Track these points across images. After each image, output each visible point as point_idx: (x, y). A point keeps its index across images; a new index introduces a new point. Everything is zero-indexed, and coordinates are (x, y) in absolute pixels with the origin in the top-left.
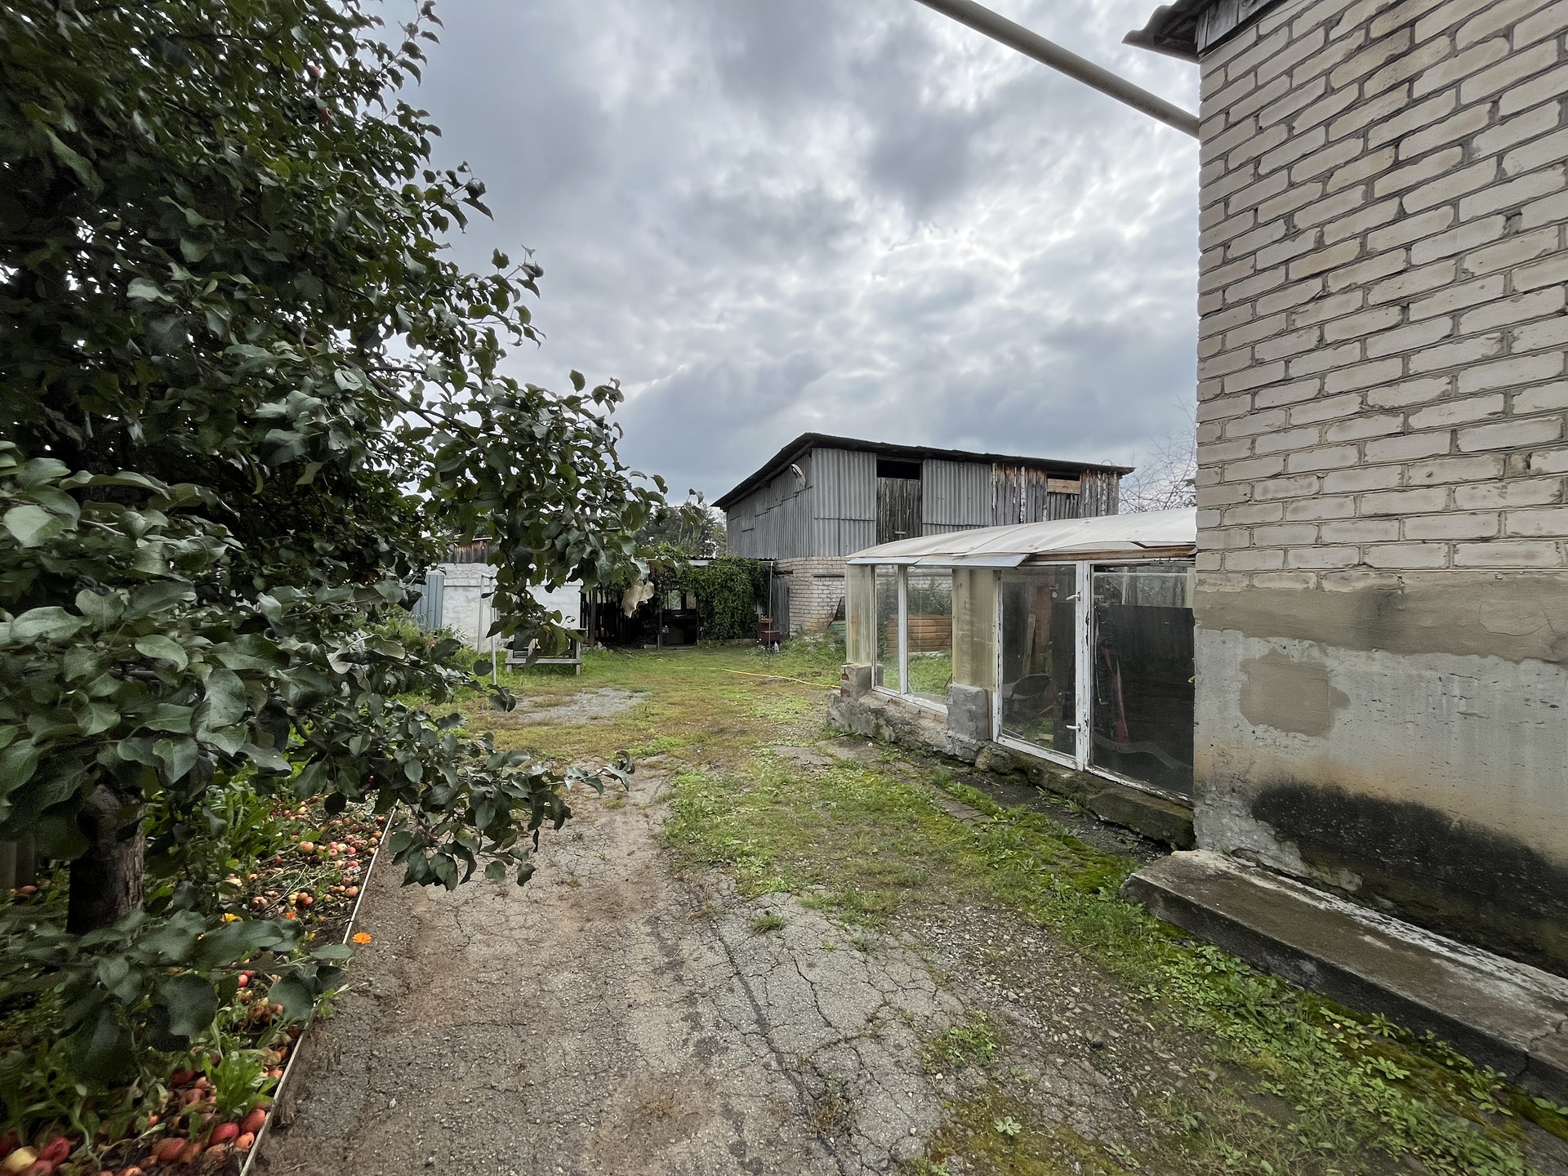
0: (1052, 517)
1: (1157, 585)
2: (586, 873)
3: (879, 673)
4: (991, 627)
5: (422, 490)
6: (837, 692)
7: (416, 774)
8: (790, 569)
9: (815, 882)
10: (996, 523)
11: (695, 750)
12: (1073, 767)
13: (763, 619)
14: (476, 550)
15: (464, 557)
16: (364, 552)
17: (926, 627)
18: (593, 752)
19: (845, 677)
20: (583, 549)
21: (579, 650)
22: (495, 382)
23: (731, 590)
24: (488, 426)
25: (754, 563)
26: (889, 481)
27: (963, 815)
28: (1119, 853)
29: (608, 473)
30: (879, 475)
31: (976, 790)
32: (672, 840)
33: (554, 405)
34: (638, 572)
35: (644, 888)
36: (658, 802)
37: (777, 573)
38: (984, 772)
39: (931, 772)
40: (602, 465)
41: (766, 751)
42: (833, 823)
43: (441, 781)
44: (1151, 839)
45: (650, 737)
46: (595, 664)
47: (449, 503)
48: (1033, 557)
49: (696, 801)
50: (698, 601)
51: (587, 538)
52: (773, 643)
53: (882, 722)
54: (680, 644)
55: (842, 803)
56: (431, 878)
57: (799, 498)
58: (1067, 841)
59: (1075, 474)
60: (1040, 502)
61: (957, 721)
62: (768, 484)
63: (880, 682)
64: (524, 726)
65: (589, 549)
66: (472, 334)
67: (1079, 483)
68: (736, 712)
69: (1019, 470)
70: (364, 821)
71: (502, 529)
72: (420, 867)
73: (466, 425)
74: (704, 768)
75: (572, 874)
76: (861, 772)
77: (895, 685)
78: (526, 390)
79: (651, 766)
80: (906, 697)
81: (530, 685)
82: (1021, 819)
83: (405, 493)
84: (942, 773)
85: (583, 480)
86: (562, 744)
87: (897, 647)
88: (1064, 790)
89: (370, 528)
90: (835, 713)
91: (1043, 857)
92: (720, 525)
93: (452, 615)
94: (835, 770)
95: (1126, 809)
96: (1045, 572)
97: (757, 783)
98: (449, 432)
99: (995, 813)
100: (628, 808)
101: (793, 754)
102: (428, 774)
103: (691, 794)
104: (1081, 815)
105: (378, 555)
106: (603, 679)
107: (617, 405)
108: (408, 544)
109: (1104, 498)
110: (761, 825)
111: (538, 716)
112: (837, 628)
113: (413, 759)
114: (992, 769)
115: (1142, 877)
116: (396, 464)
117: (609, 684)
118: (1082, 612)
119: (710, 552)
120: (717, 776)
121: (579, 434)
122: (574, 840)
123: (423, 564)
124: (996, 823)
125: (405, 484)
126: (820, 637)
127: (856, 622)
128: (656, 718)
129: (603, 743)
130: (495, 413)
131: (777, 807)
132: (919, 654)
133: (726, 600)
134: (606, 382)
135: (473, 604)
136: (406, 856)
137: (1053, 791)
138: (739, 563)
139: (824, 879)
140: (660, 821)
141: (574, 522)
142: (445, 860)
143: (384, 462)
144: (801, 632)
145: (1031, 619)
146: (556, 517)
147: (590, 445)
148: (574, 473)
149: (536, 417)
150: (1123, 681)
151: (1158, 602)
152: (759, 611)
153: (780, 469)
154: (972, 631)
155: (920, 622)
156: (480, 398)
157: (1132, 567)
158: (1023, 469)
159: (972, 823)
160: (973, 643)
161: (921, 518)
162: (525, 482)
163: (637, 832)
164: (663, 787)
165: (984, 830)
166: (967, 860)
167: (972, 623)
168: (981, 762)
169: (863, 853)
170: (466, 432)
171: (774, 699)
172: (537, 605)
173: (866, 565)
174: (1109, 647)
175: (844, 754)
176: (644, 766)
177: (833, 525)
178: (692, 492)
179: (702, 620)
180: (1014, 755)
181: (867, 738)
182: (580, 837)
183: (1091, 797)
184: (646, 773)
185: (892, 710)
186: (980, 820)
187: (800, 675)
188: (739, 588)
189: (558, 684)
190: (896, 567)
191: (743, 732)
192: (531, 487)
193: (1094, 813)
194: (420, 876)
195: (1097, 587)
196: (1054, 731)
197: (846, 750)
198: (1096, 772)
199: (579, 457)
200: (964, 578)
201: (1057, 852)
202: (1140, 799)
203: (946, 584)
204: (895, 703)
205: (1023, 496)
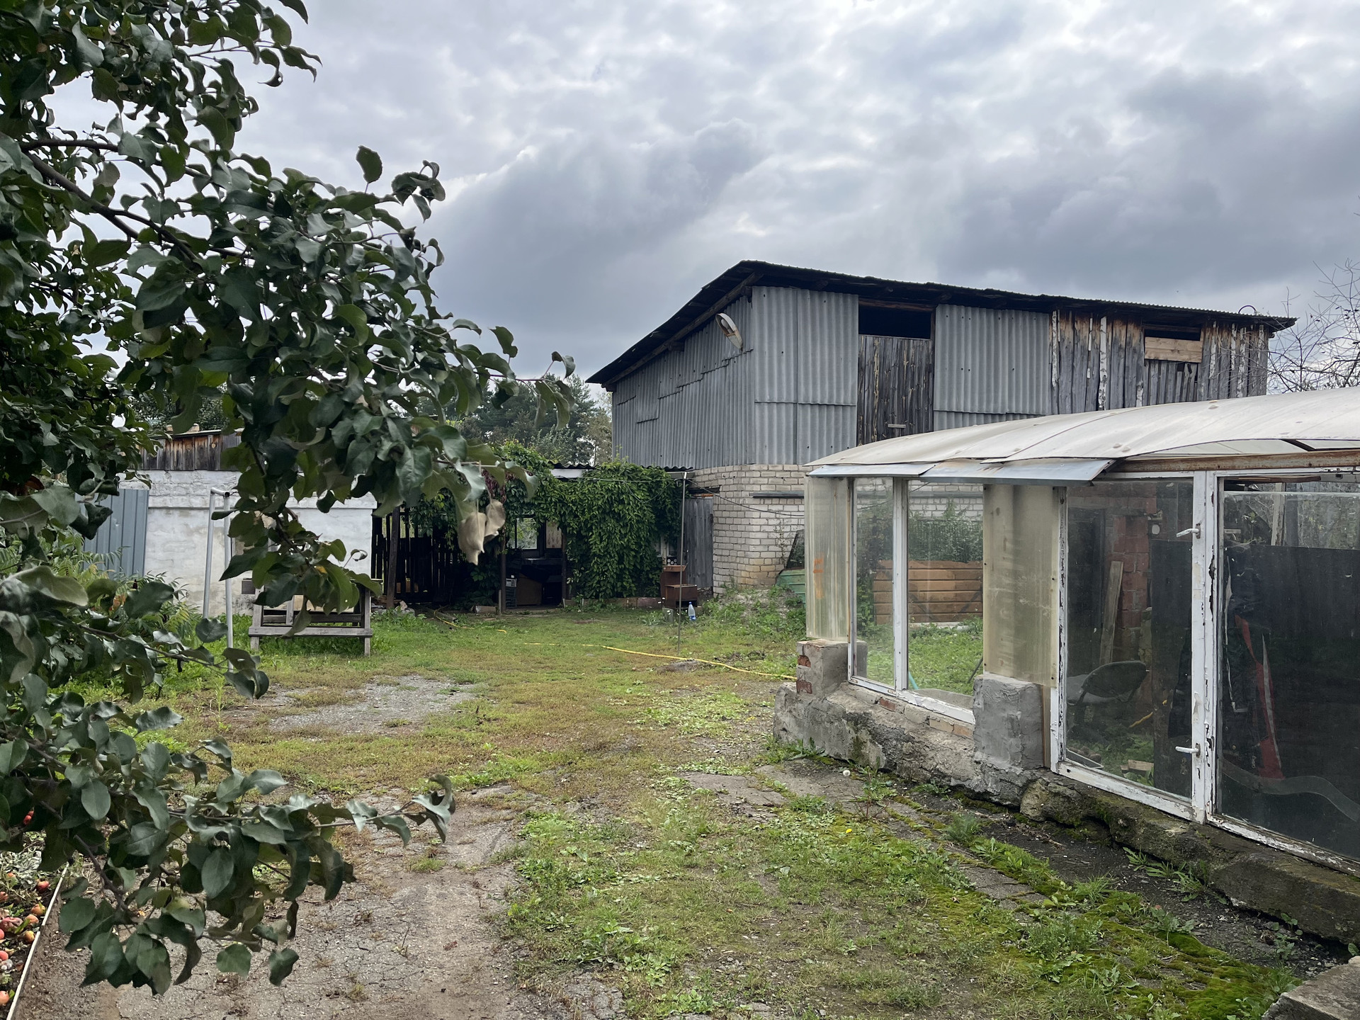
0: (1153, 399)
1: (1330, 514)
2: (377, 978)
3: (861, 655)
4: (1049, 579)
5: (113, 347)
6: (791, 685)
7: (100, 804)
8: (715, 484)
9: (754, 998)
10: (1057, 409)
11: (557, 779)
12: (1186, 815)
13: (669, 565)
14: (201, 449)
15: (183, 460)
16: (19, 447)
17: (938, 582)
18: (392, 780)
19: (804, 659)
20: (377, 447)
21: (368, 614)
22: (234, 164)
23: (619, 517)
24: (221, 238)
25: (656, 474)
26: (879, 341)
27: (1000, 893)
28: (1262, 960)
29: (418, 320)
30: (864, 330)
31: (1021, 851)
32: (518, 925)
33: (332, 204)
34: (468, 486)
35: (472, 1004)
36: (497, 863)
37: (694, 492)
38: (1035, 822)
39: (947, 820)
40: (408, 307)
41: (673, 780)
42: (783, 902)
43: (142, 817)
44: (1316, 938)
45: (483, 757)
46: (395, 636)
47: (156, 369)
48: (1120, 465)
49: (558, 862)
50: (565, 536)
51: (385, 428)
52: (685, 604)
53: (864, 735)
54: (533, 606)
55: (799, 869)
56: (128, 974)
57: (730, 368)
58: (1177, 939)
59: (1192, 330)
60: (1132, 375)
61: (989, 736)
62: (680, 346)
63: (861, 670)
64: (278, 736)
65: (387, 445)
66: (199, 72)
67: (1199, 344)
68: (625, 717)
69: (1097, 322)
70: (16, 887)
71: (245, 408)
72: (110, 957)
73: (186, 236)
74: (572, 808)
75: (352, 979)
76: (829, 818)
77: (887, 675)
78: (285, 179)
79: (485, 804)
80: (906, 695)
81: (289, 670)
82: (1099, 902)
83: (85, 351)
84: (965, 822)
85: (378, 330)
86: (340, 766)
87: (890, 613)
88: (1170, 854)
89: (28, 409)
90: (787, 720)
91: (1136, 966)
92: (601, 412)
93: (160, 555)
94: (787, 814)
95: (1276, 889)
96: (1139, 490)
97: (659, 833)
98: (158, 248)
99: (1054, 890)
100: (446, 871)
101: (717, 787)
102: (123, 807)
103: (550, 849)
104: (1200, 897)
105: (41, 452)
106: (409, 662)
107: (434, 205)
108: (89, 435)
109: (1242, 369)
110: (664, 902)
111: (303, 720)
112: (790, 581)
113: (95, 781)
114: (1049, 817)
115: (1300, 999)
116: (71, 305)
117: (418, 670)
118: (1203, 556)
119: (585, 457)
120: (592, 821)
121: (373, 255)
122: (357, 924)
123: (112, 469)
124: (1055, 908)
125: (84, 336)
126: (762, 596)
127: (822, 571)
128: (494, 726)
129: (407, 766)
130: (234, 218)
131: (690, 873)
132: (927, 625)
133: (610, 535)
134: (417, 168)
135: (196, 538)
136: (86, 939)
137: (1152, 857)
138: (633, 473)
139: (768, 994)
140: (499, 895)
141: (362, 400)
142: (150, 945)
143: (50, 300)
144: (733, 588)
145: (1116, 570)
146: (333, 389)
147: (391, 274)
148: (365, 318)
149: (302, 226)
150: (1274, 677)
151: (1331, 541)
152: (664, 552)
153: (698, 321)
154: (1015, 587)
155: (929, 573)
156: (209, 191)
157: (1288, 483)
158: (1104, 321)
159: (1012, 907)
160: (1017, 608)
161: (931, 402)
162: (283, 334)
163: (460, 912)
164: (504, 838)
165: (1036, 919)
166: (1009, 967)
167: (1015, 574)
168: (1030, 804)
169: (832, 952)
170: (185, 246)
171: (687, 697)
172: (303, 532)
173: (840, 478)
174: (1248, 616)
175: (803, 788)
176: (474, 804)
177: (785, 414)
178: (556, 357)
179: (570, 566)
180: (1087, 795)
181: (840, 762)
182: (367, 919)
183: (1217, 866)
184: (476, 814)
185: (880, 717)
186: (1028, 901)
187: (729, 658)
188: (632, 515)
189: (335, 668)
190: (890, 483)
191: (636, 750)
192: (292, 340)
193: (1222, 894)
194: (110, 971)
195: (1230, 514)
196: (1154, 757)
197: (805, 781)
198: (1227, 826)
199: (371, 293)
200: (1002, 500)
201: (1157, 958)
202: (1299, 872)
203: (972, 512)
204: (886, 704)
205: (1104, 365)
